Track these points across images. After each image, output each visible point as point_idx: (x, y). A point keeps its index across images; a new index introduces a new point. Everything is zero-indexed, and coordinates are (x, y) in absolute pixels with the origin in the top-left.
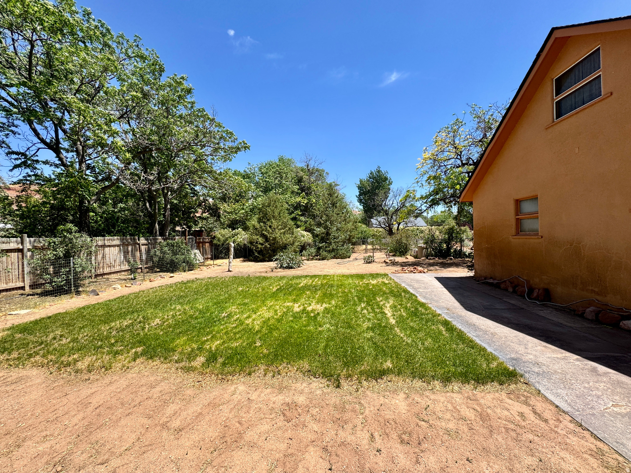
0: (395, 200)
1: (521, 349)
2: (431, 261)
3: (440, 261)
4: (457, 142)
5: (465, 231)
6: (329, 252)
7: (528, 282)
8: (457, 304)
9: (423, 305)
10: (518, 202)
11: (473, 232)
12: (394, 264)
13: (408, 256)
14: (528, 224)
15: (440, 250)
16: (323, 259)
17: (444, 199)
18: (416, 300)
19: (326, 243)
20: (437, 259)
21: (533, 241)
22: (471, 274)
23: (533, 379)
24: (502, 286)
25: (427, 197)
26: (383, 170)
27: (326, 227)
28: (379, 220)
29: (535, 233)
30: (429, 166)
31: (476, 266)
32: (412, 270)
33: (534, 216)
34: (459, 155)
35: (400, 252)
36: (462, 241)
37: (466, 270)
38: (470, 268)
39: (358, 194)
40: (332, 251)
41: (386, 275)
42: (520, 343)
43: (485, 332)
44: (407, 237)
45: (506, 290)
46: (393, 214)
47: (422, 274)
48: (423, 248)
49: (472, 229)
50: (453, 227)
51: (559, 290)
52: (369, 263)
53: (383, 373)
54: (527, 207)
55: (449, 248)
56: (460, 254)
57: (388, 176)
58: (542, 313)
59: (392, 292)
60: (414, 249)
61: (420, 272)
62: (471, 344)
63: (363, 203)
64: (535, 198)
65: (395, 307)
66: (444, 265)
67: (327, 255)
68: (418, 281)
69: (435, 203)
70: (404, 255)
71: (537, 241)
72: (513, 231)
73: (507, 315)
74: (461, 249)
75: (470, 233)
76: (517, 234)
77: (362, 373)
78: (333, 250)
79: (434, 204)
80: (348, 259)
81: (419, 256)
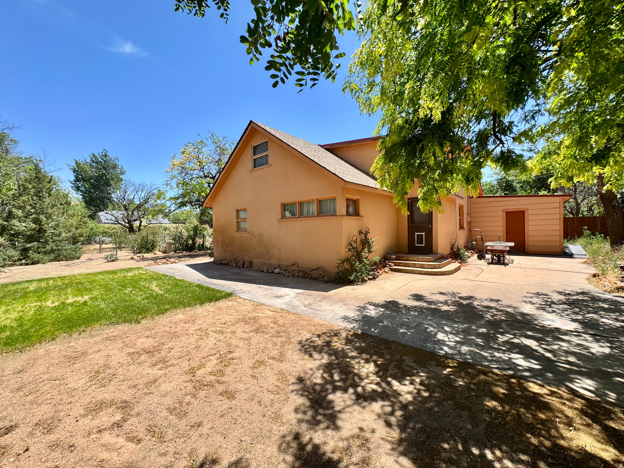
0: (136, 195)
1: (236, 287)
2: (181, 254)
3: (188, 254)
4: (201, 157)
5: (206, 229)
6: (45, 253)
7: (243, 259)
8: (204, 277)
9: (181, 281)
10: (238, 211)
11: (212, 230)
12: (144, 259)
13: (156, 252)
14: (243, 225)
15: (187, 245)
16: (33, 264)
17: (191, 203)
18: (175, 279)
19: (39, 242)
20: (184, 252)
21: (245, 235)
22: (212, 260)
23: (238, 295)
24: (230, 264)
25: (177, 198)
26: (111, 155)
27: (36, 221)
28: (116, 215)
29: (245, 230)
30: (177, 172)
31: (215, 254)
32: (165, 261)
33: (245, 220)
34: (202, 169)
35: (147, 249)
36: (204, 237)
37: (208, 258)
38: (211, 255)
39: (73, 178)
40: (50, 253)
41: (139, 268)
42: (235, 285)
43: (220, 285)
44: (154, 234)
45: (232, 266)
46: (134, 209)
47: (175, 264)
48: (172, 244)
49: (211, 227)
50: (197, 225)
51: (255, 261)
52: (113, 261)
53: (167, 310)
54: (242, 215)
55: (194, 243)
56: (202, 247)
57: (120, 163)
58: (247, 273)
59: (153, 278)
60: (162, 245)
61: (173, 263)
62: (213, 290)
63: (81, 191)
64: (245, 210)
65: (160, 285)
66: (192, 257)
67: (41, 257)
68: (172, 269)
69: (183, 204)
70: (151, 251)
71: (246, 235)
72: (235, 229)
73: (232, 277)
74: (203, 244)
75: (210, 231)
76: (238, 231)
77: (153, 314)
78: (52, 251)
79: (182, 206)
80: (77, 261)
81: (167, 251)
